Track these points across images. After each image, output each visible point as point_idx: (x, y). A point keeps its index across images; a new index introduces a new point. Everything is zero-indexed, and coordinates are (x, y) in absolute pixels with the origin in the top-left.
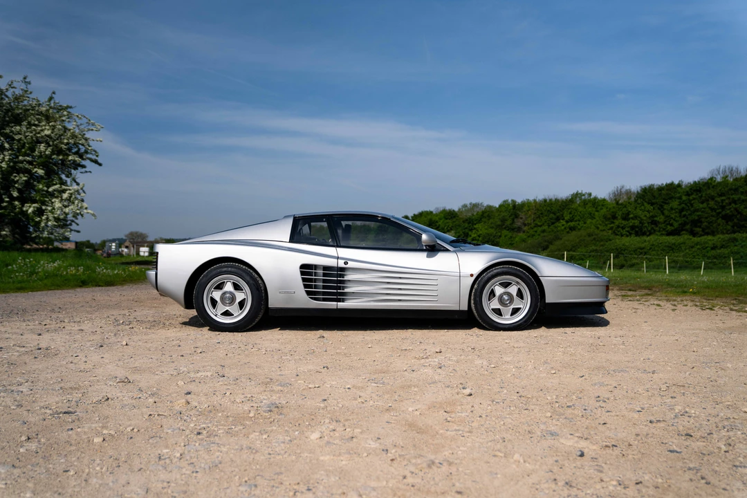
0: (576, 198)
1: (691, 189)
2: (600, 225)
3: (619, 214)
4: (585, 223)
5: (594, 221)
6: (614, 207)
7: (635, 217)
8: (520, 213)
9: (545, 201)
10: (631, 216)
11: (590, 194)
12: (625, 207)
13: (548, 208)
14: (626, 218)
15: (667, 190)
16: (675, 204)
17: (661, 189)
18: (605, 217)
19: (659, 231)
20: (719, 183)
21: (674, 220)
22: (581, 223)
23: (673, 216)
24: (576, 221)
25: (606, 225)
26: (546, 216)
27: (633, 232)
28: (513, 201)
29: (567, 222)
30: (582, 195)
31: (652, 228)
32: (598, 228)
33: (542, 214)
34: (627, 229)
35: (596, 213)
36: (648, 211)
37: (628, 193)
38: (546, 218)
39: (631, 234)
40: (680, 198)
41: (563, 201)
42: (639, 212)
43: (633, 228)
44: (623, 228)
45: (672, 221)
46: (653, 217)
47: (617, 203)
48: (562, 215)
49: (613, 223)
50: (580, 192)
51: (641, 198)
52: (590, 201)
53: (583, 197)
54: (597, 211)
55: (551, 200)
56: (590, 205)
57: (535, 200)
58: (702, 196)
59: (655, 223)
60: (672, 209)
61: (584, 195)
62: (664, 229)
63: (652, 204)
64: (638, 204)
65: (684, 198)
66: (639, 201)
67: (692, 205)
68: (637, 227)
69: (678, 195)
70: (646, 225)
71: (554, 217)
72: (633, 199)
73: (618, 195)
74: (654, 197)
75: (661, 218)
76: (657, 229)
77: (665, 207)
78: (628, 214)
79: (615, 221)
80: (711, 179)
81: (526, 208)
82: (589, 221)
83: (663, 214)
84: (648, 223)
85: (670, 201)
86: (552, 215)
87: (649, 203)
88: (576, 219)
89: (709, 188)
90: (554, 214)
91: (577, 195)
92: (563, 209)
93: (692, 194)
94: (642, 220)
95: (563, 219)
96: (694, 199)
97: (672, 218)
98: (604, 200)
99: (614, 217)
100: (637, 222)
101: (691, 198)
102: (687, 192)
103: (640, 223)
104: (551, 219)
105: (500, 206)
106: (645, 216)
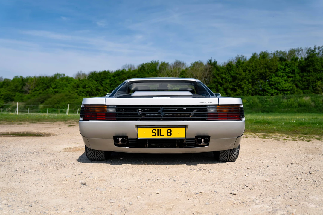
0: (57, 76)
1: (115, 74)
2: (71, 90)
3: (81, 85)
4: (63, 89)
5: (68, 89)
6: (78, 82)
7: (89, 87)
8: (26, 83)
9: (40, 77)
10: (87, 86)
11: (64, 75)
12: (83, 82)
13: (43, 81)
14: (84, 87)
15: (103, 74)
16: (108, 81)
17: (100, 74)
18: (73, 87)
19: (101, 94)
20: (128, 72)
21: (108, 89)
22: (61, 90)
23: (107, 87)
24: (58, 88)
25: (74, 91)
26: (41, 85)
27: (88, 94)
28: (21, 77)
29: (53, 88)
30: (60, 75)
31: (97, 93)
32: (70, 92)
33: (39, 84)
34: (85, 93)
35: (69, 85)
36: (95, 84)
37: (84, 75)
38: (41, 86)
39: (87, 95)
40: (110, 78)
41: (50, 78)
42: (91, 85)
43: (88, 92)
44: (83, 92)
45: (107, 89)
46: (97, 87)
47: (79, 80)
48: (50, 85)
49: (77, 89)
50: (59, 73)
51: (91, 77)
52: (64, 78)
53: (61, 76)
54: (69, 83)
55: (43, 77)
56: (65, 80)
57: (35, 77)
58: (120, 78)
59: (98, 90)
60: (106, 83)
61: (61, 75)
62: (103, 93)
63: (97, 81)
64: (90, 80)
65: (112, 78)
66: (90, 79)
67: (116, 82)
68: (90, 92)
69: (109, 77)
70: (94, 91)
71: (46, 86)
72: (86, 78)
73: (79, 75)
74: (97, 77)
75: (101, 88)
76: (99, 93)
77: (103, 82)
78: (85, 85)
79: (79, 89)
80: (123, 70)
81: (29, 81)
82: (65, 88)
83: (102, 86)
84: (95, 90)
85: (105, 79)
86: (44, 85)
87: (95, 80)
88: (58, 87)
89: (123, 74)
90: (46, 84)
91: (57, 75)
92: (51, 82)
93: (116, 76)
94: (92, 88)
95: (51, 87)
96: (117, 79)
97: (106, 88)
98: (72, 78)
99: (78, 87)
100: (89, 89)
101: (115, 78)
102: (113, 75)
103: (91, 90)
104: (44, 87)
105: (14, 79)
106: (94, 86)
